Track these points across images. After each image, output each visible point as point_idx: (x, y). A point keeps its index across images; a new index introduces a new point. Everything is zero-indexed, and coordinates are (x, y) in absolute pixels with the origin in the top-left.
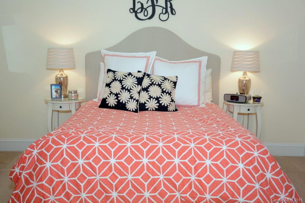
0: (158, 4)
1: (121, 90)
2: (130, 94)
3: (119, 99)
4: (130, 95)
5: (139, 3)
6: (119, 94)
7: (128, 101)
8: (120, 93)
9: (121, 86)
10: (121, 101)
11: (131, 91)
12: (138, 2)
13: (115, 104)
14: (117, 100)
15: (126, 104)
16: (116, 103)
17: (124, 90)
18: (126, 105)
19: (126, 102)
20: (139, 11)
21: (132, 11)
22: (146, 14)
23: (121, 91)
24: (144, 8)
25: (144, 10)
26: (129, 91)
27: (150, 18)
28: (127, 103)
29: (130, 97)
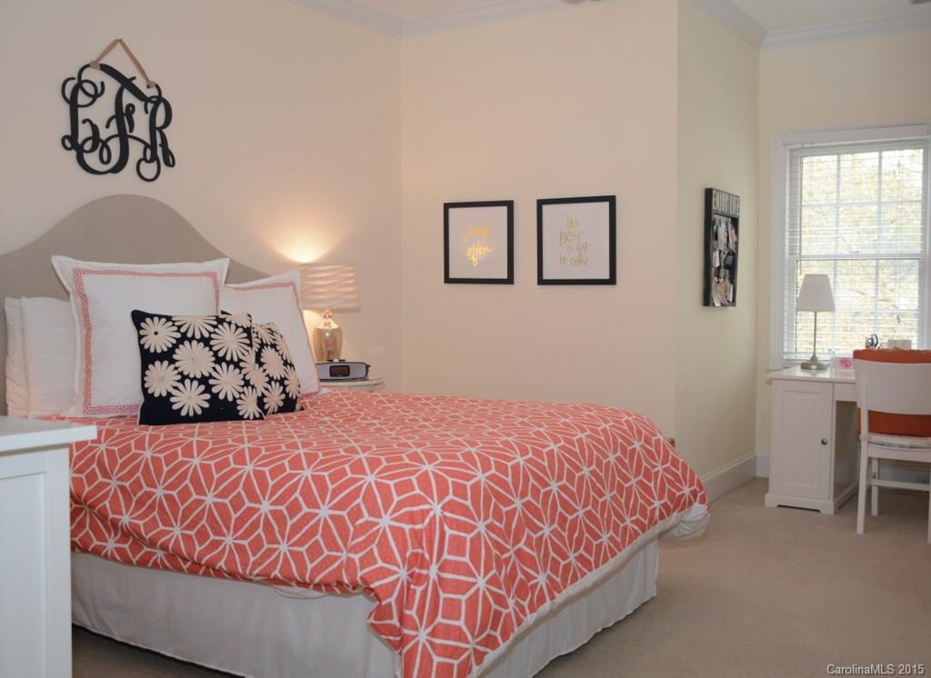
0: (134, 134)
1: (213, 365)
2: (240, 373)
3: (214, 390)
4: (242, 376)
5: (87, 123)
6: (211, 377)
7: (240, 393)
8: (214, 374)
9: (212, 353)
10: (221, 397)
11: (242, 364)
12: (84, 122)
13: (202, 408)
14: (208, 396)
15: (238, 401)
16: (206, 405)
17: (224, 365)
18: (238, 405)
19: (237, 396)
20: (88, 146)
21: (68, 144)
22: (105, 158)
23: (214, 369)
24: (101, 141)
25: (100, 144)
26: (237, 365)
27: (117, 169)
28: (240, 398)
29: (243, 383)
